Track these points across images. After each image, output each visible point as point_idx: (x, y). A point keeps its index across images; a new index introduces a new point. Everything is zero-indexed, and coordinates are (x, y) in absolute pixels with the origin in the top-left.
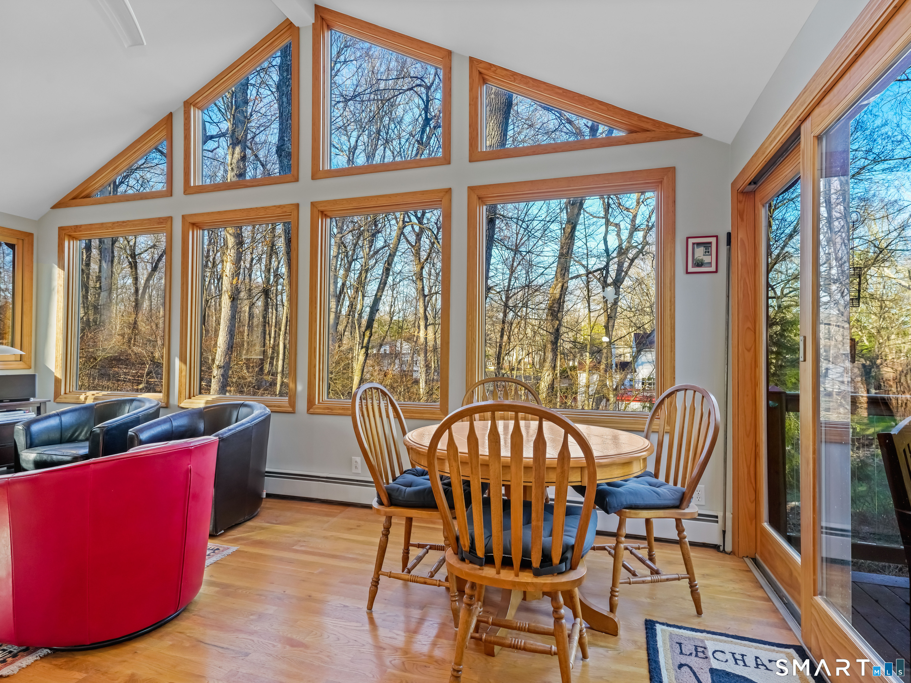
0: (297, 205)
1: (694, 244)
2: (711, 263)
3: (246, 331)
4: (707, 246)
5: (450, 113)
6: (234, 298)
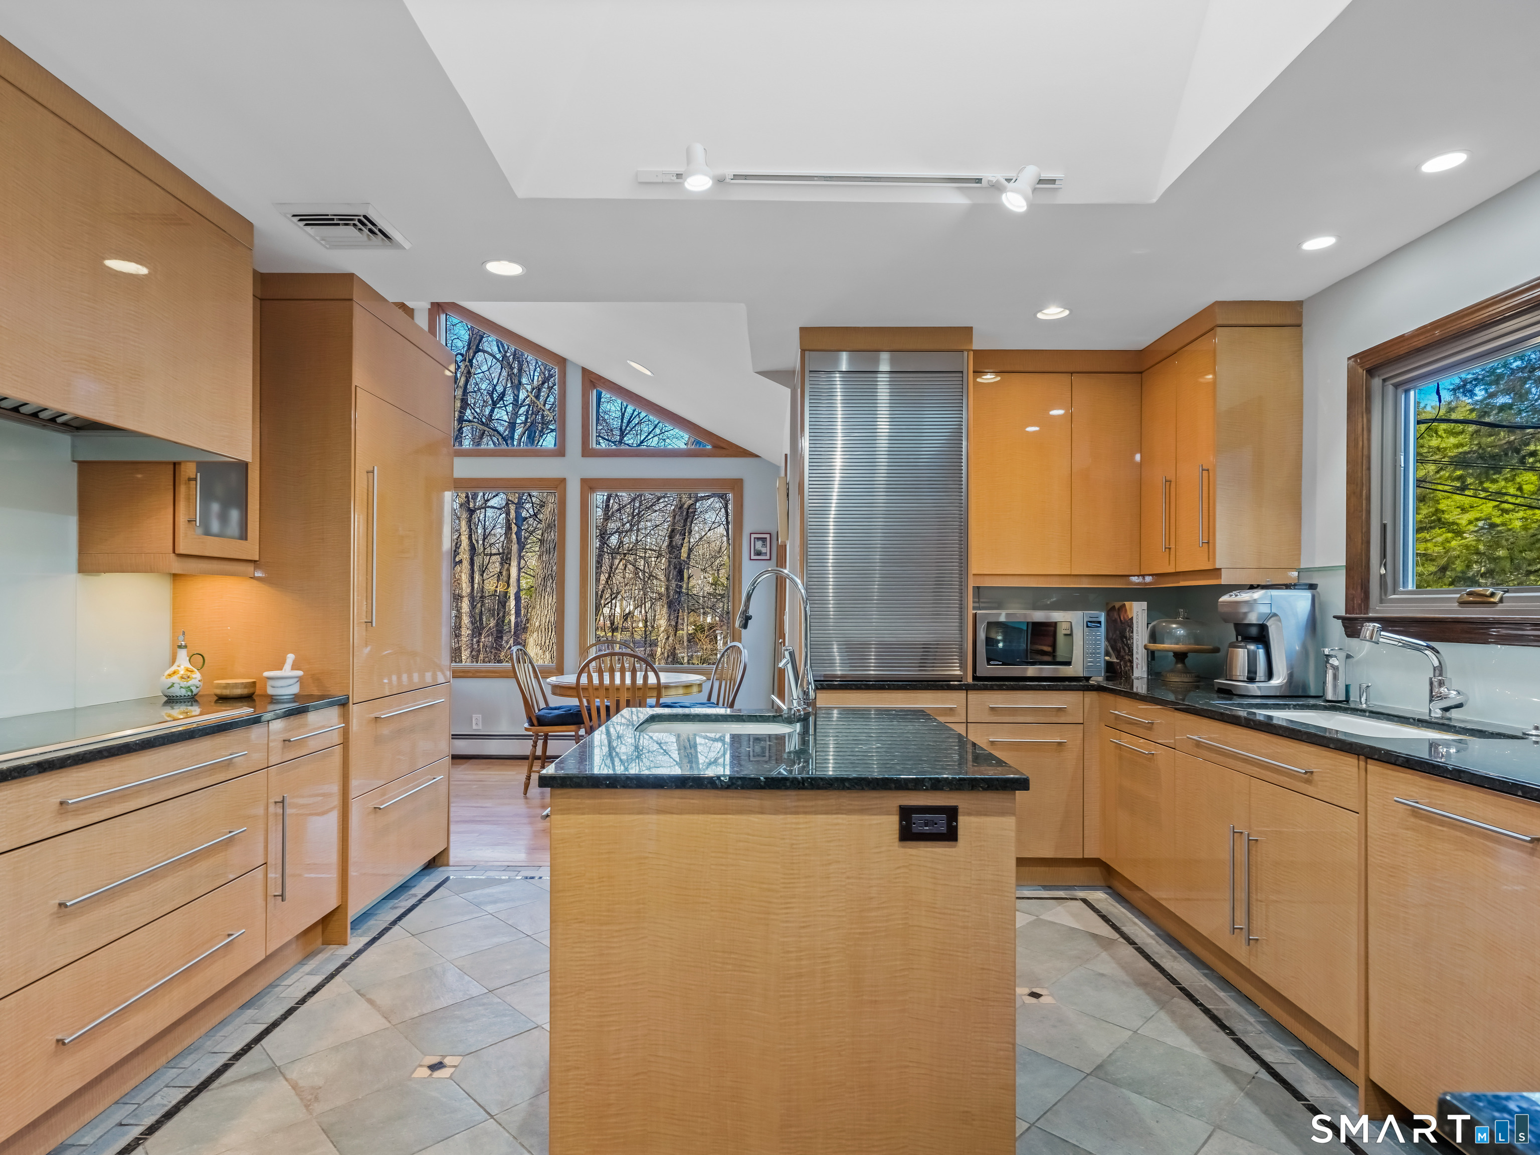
1: (755, 538)
2: (766, 553)
4: (764, 540)
5: (565, 413)
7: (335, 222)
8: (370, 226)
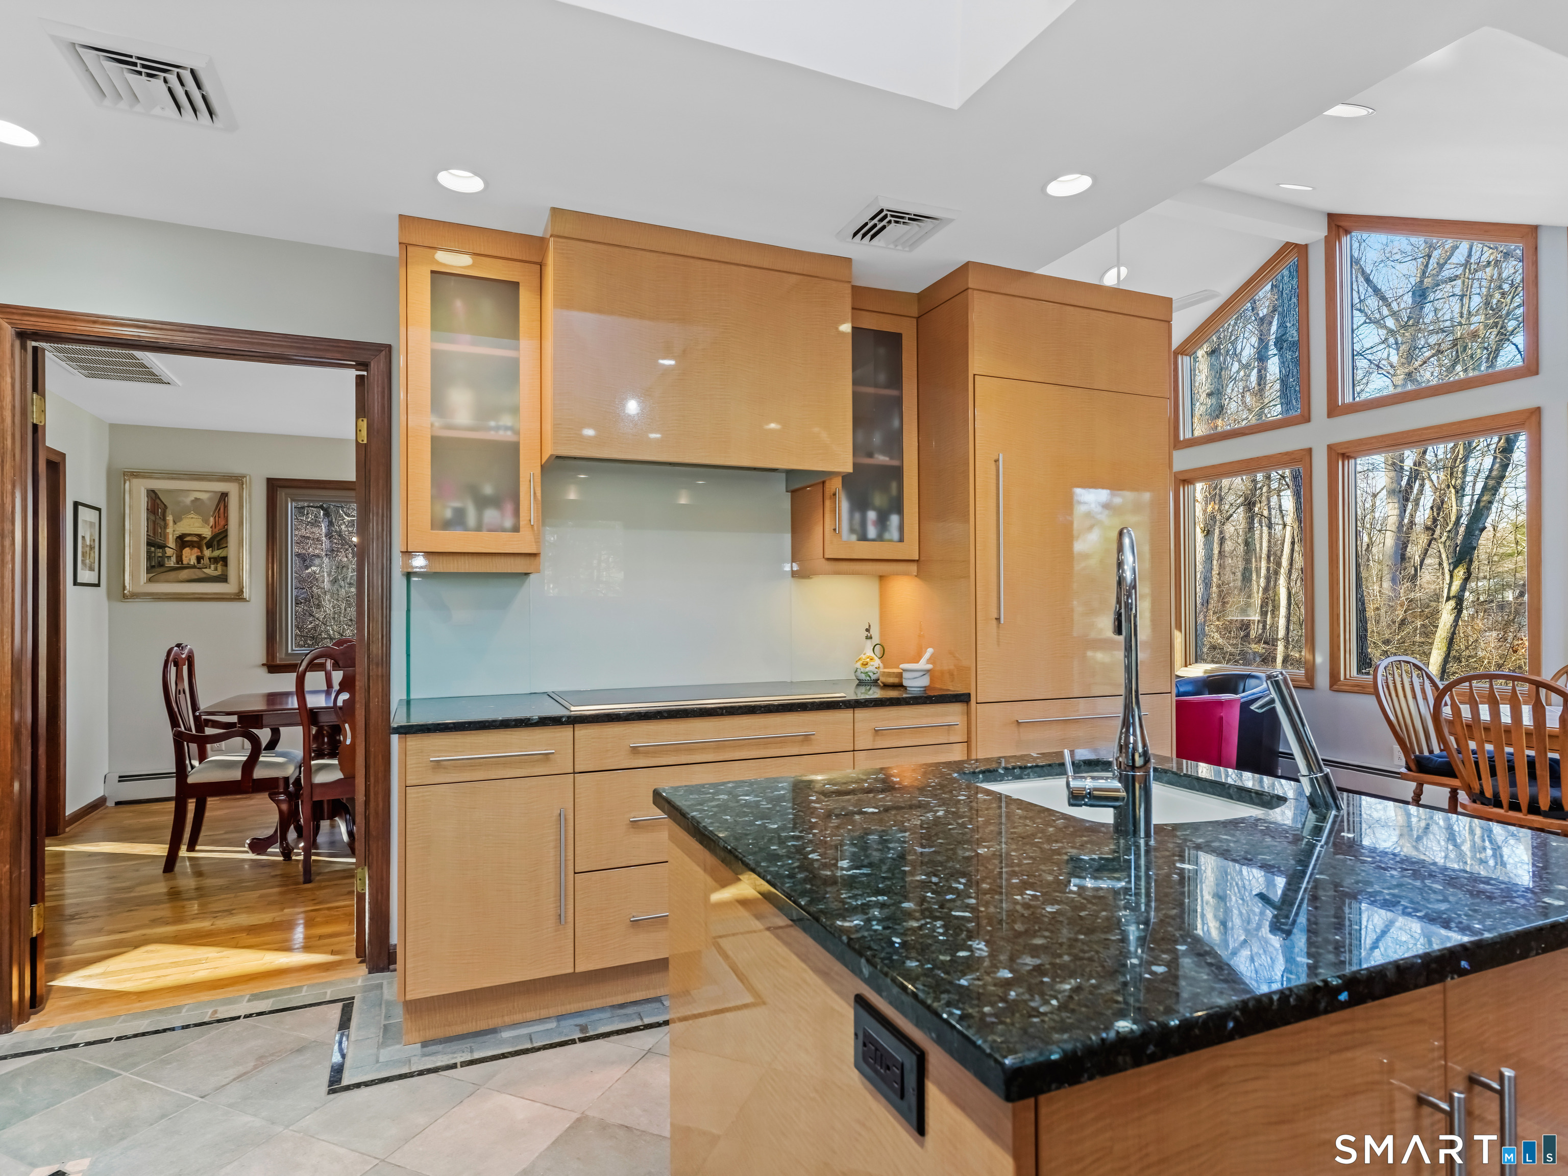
0: (1310, 451)
3: (1215, 567)
6: (1208, 532)
7: (879, 227)
8: (907, 216)
